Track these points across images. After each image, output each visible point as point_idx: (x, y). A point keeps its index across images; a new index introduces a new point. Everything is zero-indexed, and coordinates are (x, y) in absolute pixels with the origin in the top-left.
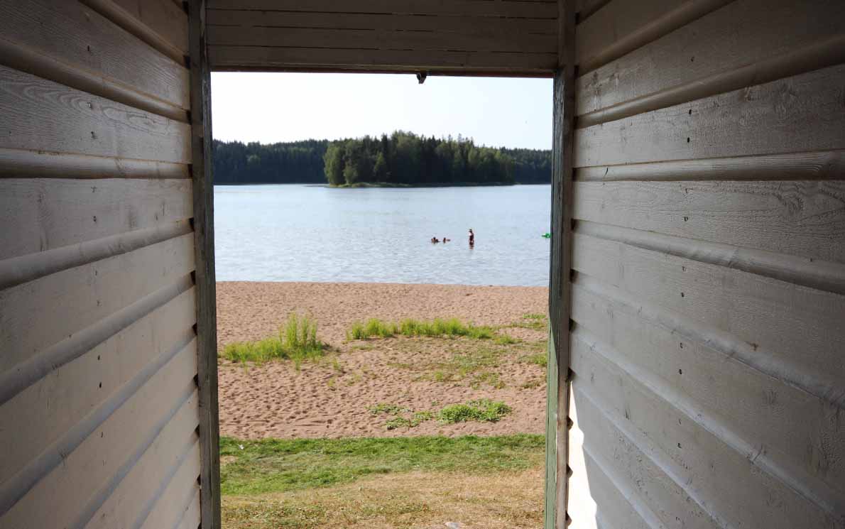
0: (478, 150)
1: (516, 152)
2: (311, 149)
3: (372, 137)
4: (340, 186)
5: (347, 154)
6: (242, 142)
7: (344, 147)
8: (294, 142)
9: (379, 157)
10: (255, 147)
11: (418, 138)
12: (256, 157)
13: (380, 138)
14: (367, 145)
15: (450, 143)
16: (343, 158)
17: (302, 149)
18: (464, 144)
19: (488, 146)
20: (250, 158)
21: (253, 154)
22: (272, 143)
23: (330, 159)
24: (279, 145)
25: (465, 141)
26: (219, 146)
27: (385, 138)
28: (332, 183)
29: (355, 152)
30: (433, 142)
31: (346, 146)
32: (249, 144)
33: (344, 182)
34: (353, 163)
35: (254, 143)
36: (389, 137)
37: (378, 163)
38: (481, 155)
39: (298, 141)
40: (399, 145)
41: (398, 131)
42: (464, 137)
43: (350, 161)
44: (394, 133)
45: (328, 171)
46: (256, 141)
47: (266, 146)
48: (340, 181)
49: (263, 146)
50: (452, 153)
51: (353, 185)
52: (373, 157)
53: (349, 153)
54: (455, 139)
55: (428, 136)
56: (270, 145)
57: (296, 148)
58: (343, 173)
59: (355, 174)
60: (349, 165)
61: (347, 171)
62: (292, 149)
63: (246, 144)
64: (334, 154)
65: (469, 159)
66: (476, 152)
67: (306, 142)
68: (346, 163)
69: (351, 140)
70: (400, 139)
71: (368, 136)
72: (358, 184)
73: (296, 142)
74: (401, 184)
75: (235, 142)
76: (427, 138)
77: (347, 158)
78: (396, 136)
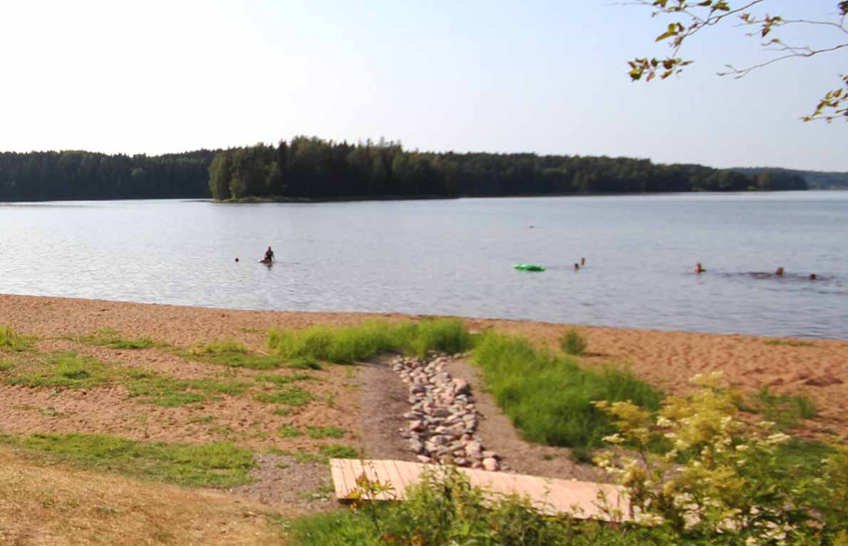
0: (408, 156)
1: (470, 157)
2: (203, 160)
3: (267, 144)
4: (226, 201)
5: (234, 165)
6: (127, 155)
7: (231, 157)
8: (184, 152)
9: (274, 167)
10: (141, 159)
11: (326, 144)
12: (141, 169)
13: (276, 146)
14: (260, 154)
15: (368, 149)
16: (230, 169)
17: (193, 161)
18: (387, 150)
19: (423, 150)
20: (134, 172)
21: (137, 167)
22: (160, 155)
23: (215, 172)
24: (166, 156)
25: (388, 146)
26: (103, 159)
27: (283, 145)
28: (217, 198)
29: (243, 162)
30: (344, 148)
31: (233, 156)
32: (135, 156)
33: (230, 196)
34: (241, 175)
35: (139, 155)
36: (289, 144)
37: (271, 174)
38: (411, 162)
39: (189, 151)
40: (298, 153)
41: (299, 136)
42: (388, 140)
43: (237, 173)
44: (295, 139)
45: (213, 186)
46: (142, 153)
47: (152, 158)
48: (225, 195)
49: (149, 157)
50: (371, 162)
51: (241, 200)
52: (267, 167)
53: (237, 163)
54: (376, 142)
55: (338, 141)
56: (157, 157)
57: (185, 159)
58: (228, 186)
59: (244, 187)
60: (236, 177)
61: (234, 183)
62: (181, 160)
63: (131, 156)
64: (220, 164)
65: (394, 167)
66: (402, 159)
67: (197, 152)
68: (233, 175)
69: (240, 148)
70: (301, 146)
71: (262, 144)
72: (246, 199)
73: (186, 152)
74: (300, 198)
75: (120, 154)
76: (338, 144)
77: (234, 170)
78: (298, 142)
